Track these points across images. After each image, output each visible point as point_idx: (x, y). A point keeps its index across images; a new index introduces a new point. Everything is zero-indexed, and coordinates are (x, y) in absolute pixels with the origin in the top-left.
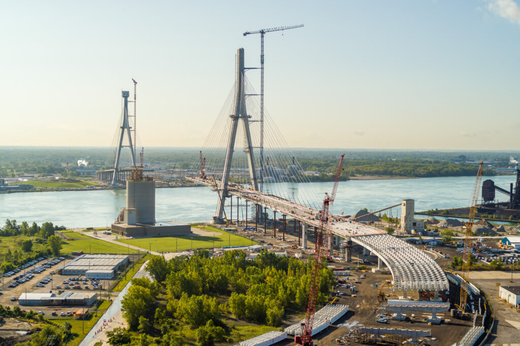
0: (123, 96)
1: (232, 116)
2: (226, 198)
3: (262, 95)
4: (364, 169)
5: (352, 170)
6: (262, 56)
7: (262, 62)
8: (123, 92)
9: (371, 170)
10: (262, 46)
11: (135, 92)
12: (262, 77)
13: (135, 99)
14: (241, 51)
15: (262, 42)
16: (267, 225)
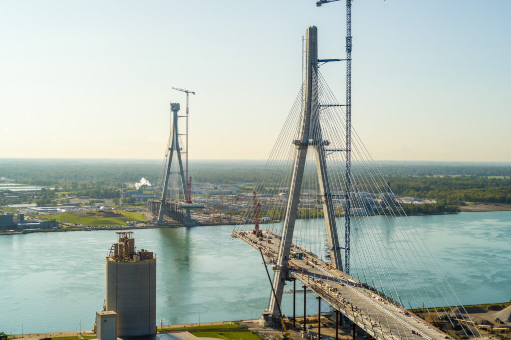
0: (172, 110)
1: (296, 142)
2: (287, 282)
3: (349, 105)
4: (475, 196)
5: (460, 196)
6: (349, 39)
7: (349, 50)
8: (171, 104)
9: (484, 197)
10: (349, 22)
11: (187, 105)
12: (349, 75)
13: (187, 113)
14: (313, 32)
15: (349, 15)
16: (356, 334)
